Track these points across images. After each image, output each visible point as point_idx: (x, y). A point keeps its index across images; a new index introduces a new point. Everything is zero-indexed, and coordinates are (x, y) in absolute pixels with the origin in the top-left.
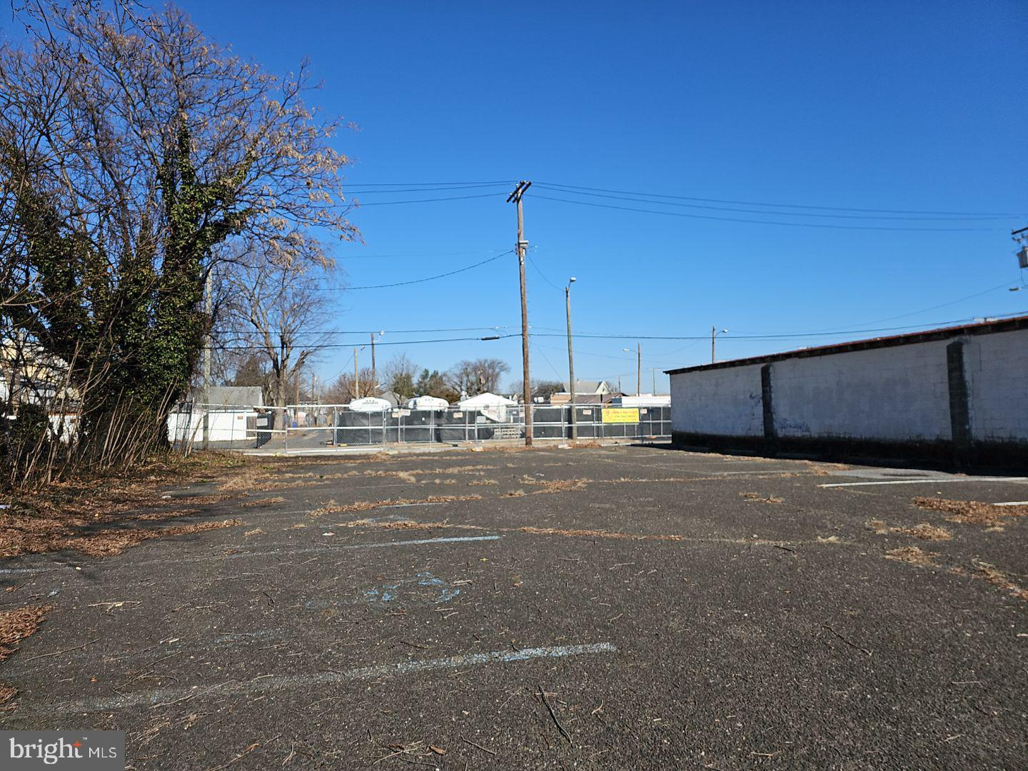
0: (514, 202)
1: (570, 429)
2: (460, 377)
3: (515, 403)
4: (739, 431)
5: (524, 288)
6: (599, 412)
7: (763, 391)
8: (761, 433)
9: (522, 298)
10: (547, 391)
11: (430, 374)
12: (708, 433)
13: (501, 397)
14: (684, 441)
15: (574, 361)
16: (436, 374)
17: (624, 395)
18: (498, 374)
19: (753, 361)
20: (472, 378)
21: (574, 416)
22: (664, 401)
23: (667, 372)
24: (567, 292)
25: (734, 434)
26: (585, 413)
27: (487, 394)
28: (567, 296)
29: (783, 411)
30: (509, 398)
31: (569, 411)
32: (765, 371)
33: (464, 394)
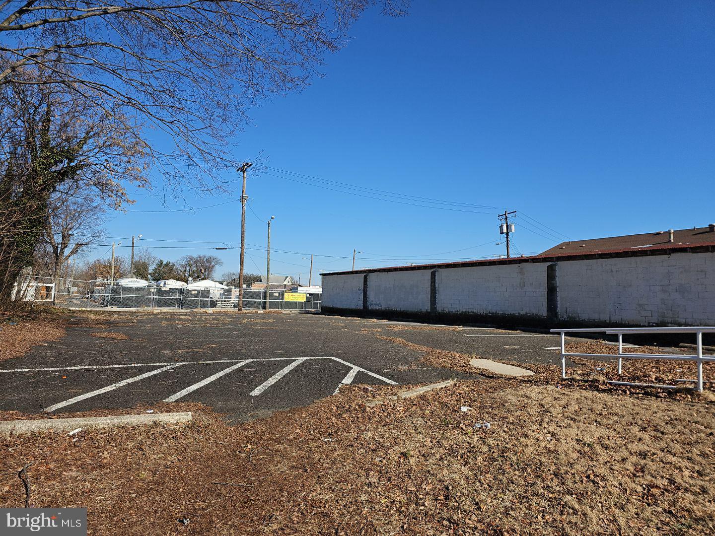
0: (241, 171)
1: (265, 303)
2: (184, 267)
3: (226, 287)
4: (353, 307)
5: (244, 221)
6: (283, 295)
8: (362, 308)
9: (242, 227)
10: (250, 280)
11: (164, 264)
12: (339, 307)
13: (217, 283)
14: (328, 311)
15: (270, 264)
16: (168, 264)
17: (300, 286)
18: (213, 266)
19: (361, 272)
20: (194, 269)
21: (268, 295)
22: (318, 290)
23: (321, 275)
24: (269, 224)
25: (350, 308)
26: (275, 295)
27: (207, 281)
28: (269, 226)
29: (372, 297)
30: (222, 284)
31: (265, 293)
32: (365, 278)
33: (190, 279)
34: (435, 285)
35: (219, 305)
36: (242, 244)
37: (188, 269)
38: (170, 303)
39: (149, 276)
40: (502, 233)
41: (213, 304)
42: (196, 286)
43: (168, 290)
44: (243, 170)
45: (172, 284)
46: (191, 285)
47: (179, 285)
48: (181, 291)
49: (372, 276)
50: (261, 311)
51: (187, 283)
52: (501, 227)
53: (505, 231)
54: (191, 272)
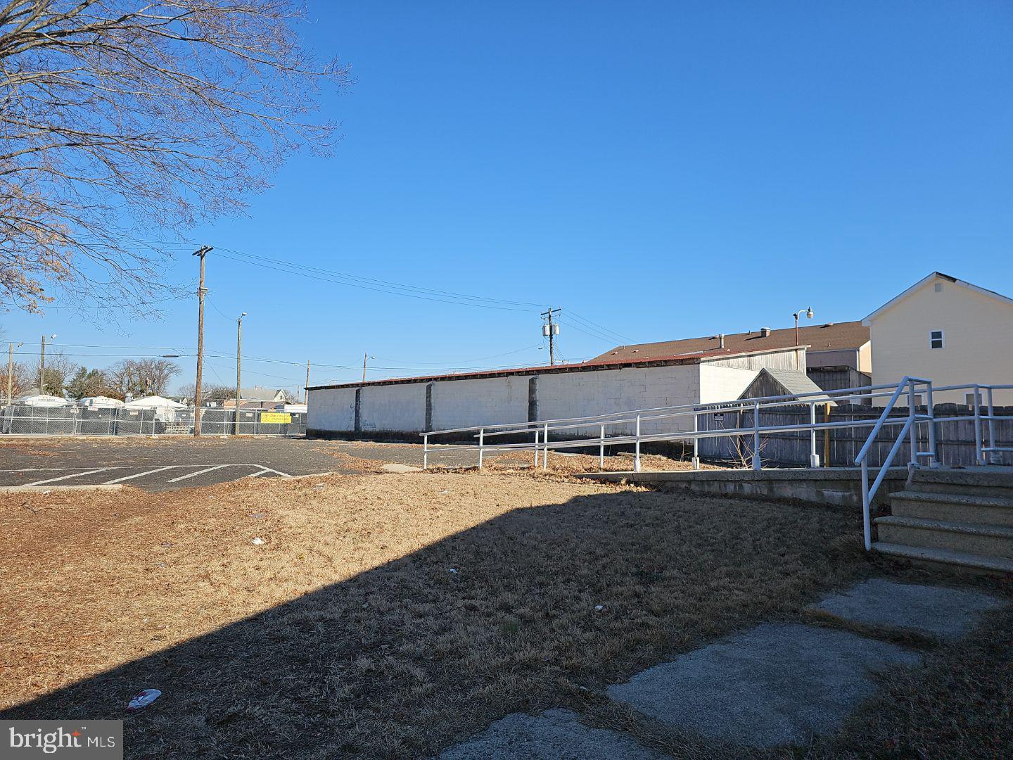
1: (233, 426)
2: (121, 376)
3: (185, 406)
4: (343, 429)
6: (259, 415)
7: (356, 404)
8: (353, 429)
10: (221, 397)
11: (88, 373)
12: (327, 429)
13: (170, 401)
14: (313, 434)
16: (94, 373)
17: (288, 403)
18: (167, 375)
19: (352, 386)
20: (136, 379)
21: (238, 417)
22: (303, 409)
23: (306, 389)
24: (239, 322)
25: (340, 430)
26: (248, 415)
27: (156, 397)
28: (239, 325)
29: (365, 416)
30: (178, 402)
31: (234, 414)
32: (358, 392)
33: (129, 395)
34: (430, 401)
35: (169, 429)
36: (200, 350)
37: (126, 380)
38: (99, 429)
39: (64, 391)
40: (545, 335)
41: (161, 428)
42: (137, 405)
43: (97, 410)
44: (200, 254)
45: (101, 402)
46: (129, 404)
47: (112, 403)
48: (115, 412)
49: (365, 390)
50: (225, 436)
51: (124, 401)
52: (544, 328)
53: (548, 333)
54: (130, 385)
